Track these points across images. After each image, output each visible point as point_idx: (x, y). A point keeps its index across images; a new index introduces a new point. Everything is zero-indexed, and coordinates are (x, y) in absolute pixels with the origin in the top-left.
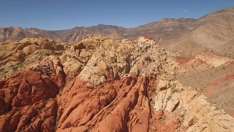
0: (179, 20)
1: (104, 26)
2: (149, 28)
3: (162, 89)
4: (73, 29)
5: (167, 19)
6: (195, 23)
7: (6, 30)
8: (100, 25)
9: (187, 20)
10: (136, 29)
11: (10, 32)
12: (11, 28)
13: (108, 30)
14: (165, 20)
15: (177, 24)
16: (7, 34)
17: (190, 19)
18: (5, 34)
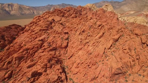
0: (111, 2)
1: (65, 4)
3: (120, 18)
6: (120, 4)
7: (9, 5)
8: (63, 4)
9: (115, 2)
11: (11, 6)
12: (12, 4)
14: (103, 2)
16: (10, 8)
17: (117, 2)
18: (9, 8)
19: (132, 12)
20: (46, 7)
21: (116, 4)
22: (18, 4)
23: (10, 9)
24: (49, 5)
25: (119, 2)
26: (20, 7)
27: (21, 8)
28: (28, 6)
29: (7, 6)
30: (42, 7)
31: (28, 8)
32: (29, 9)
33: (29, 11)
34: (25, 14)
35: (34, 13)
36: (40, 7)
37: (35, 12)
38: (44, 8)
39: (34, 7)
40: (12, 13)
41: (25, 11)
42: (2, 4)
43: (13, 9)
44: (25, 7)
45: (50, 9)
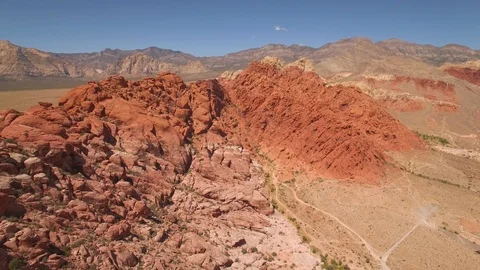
0: (293, 48)
1: (161, 50)
2: (247, 57)
4: (102, 52)
5: (275, 46)
6: (315, 54)
8: (152, 48)
9: (303, 49)
10: (223, 58)
13: (171, 56)
14: (272, 47)
15: (290, 54)
19: (347, 75)
20: (100, 55)
21: (307, 53)
24: (108, 50)
25: (312, 50)
26: (19, 52)
27: (23, 56)
28: (43, 52)
30: (83, 55)
32: (49, 61)
33: (54, 68)
35: (67, 73)
36: (78, 54)
37: (72, 71)
38: (93, 60)
39: (57, 55)
41: (39, 67)
44: (35, 52)
45: (119, 64)
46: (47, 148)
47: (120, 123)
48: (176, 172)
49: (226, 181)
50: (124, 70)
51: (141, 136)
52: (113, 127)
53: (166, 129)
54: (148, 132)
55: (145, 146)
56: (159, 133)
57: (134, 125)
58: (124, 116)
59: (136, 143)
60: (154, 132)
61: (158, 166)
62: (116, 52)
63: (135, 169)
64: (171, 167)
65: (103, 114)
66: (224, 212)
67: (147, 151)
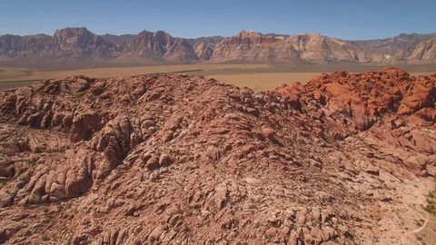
20: (392, 41)
22: (320, 37)
23: (301, 47)
24: (402, 36)
26: (324, 42)
27: (326, 44)
28: (341, 41)
29: (296, 39)
30: (376, 41)
31: (342, 44)
32: (344, 48)
33: (347, 54)
34: (335, 59)
35: (357, 58)
36: (371, 41)
37: (361, 56)
38: (385, 46)
40: (305, 56)
41: (336, 53)
42: (286, 36)
43: (307, 47)
44: (335, 41)
45: (410, 50)
46: (289, 98)
47: (332, 96)
48: (356, 128)
49: (390, 143)
50: (414, 55)
51: (341, 104)
52: (327, 97)
53: (357, 103)
54: (345, 103)
55: (341, 110)
56: (352, 105)
57: (339, 98)
58: (335, 93)
59: (336, 107)
60: (349, 103)
61: (345, 121)
62: (411, 37)
63: (329, 118)
64: (354, 125)
65: (324, 90)
66: (376, 157)
67: (341, 112)
